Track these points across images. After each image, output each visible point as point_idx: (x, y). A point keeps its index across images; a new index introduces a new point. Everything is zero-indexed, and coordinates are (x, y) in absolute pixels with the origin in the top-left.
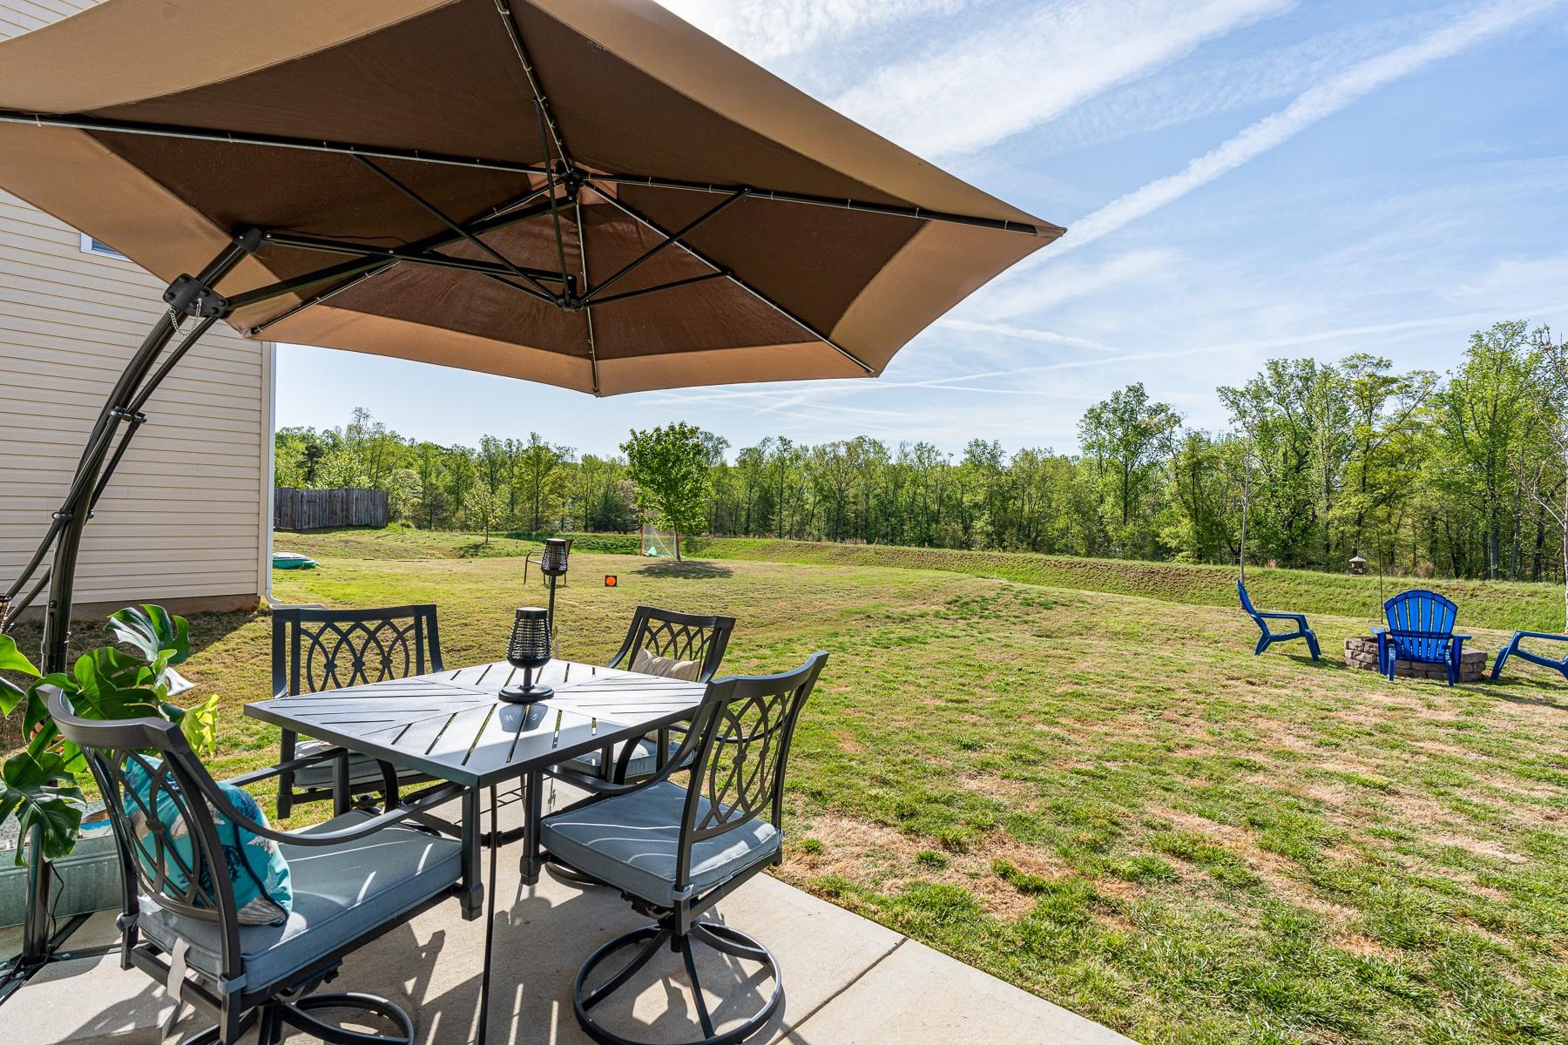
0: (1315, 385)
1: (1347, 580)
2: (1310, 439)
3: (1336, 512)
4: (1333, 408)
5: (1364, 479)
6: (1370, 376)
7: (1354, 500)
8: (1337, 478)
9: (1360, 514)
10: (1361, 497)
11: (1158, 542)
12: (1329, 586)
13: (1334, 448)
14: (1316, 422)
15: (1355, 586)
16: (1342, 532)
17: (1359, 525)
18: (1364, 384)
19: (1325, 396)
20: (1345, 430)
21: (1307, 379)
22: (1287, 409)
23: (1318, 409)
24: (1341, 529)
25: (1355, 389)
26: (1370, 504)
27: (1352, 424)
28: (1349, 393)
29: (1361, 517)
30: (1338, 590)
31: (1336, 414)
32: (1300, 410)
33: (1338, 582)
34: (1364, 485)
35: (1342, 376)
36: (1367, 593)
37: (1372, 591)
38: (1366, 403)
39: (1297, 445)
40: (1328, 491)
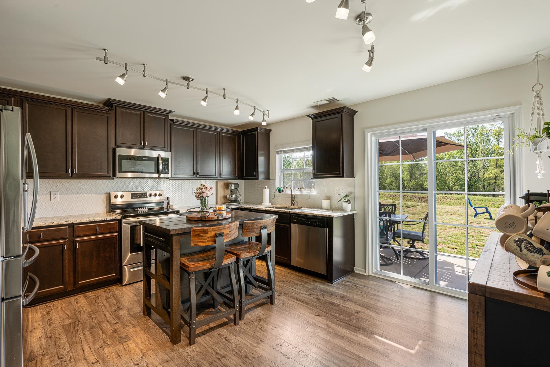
0: (479, 132)
1: (492, 199)
2: (477, 150)
3: (487, 175)
4: (485, 140)
5: (497, 164)
6: (499, 128)
7: (493, 171)
8: (487, 163)
9: (495, 176)
10: (496, 170)
11: (423, 187)
12: (486, 201)
13: (486, 153)
14: (479, 144)
15: (495, 201)
16: (489, 182)
17: (495, 180)
18: (496, 131)
19: (482, 135)
20: (490, 147)
21: (476, 129)
22: (469, 140)
23: (480, 140)
24: (489, 181)
25: (493, 133)
26: (499, 172)
27: (492, 144)
28: (491, 134)
29: (496, 177)
30: (489, 202)
31: (486, 141)
32: (473, 140)
33: (488, 200)
34: (497, 166)
35: (488, 128)
36: (499, 203)
37: (501, 203)
38: (497, 138)
39: (472, 152)
40: (484, 168)
